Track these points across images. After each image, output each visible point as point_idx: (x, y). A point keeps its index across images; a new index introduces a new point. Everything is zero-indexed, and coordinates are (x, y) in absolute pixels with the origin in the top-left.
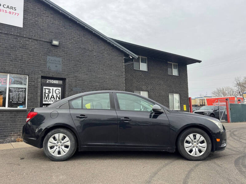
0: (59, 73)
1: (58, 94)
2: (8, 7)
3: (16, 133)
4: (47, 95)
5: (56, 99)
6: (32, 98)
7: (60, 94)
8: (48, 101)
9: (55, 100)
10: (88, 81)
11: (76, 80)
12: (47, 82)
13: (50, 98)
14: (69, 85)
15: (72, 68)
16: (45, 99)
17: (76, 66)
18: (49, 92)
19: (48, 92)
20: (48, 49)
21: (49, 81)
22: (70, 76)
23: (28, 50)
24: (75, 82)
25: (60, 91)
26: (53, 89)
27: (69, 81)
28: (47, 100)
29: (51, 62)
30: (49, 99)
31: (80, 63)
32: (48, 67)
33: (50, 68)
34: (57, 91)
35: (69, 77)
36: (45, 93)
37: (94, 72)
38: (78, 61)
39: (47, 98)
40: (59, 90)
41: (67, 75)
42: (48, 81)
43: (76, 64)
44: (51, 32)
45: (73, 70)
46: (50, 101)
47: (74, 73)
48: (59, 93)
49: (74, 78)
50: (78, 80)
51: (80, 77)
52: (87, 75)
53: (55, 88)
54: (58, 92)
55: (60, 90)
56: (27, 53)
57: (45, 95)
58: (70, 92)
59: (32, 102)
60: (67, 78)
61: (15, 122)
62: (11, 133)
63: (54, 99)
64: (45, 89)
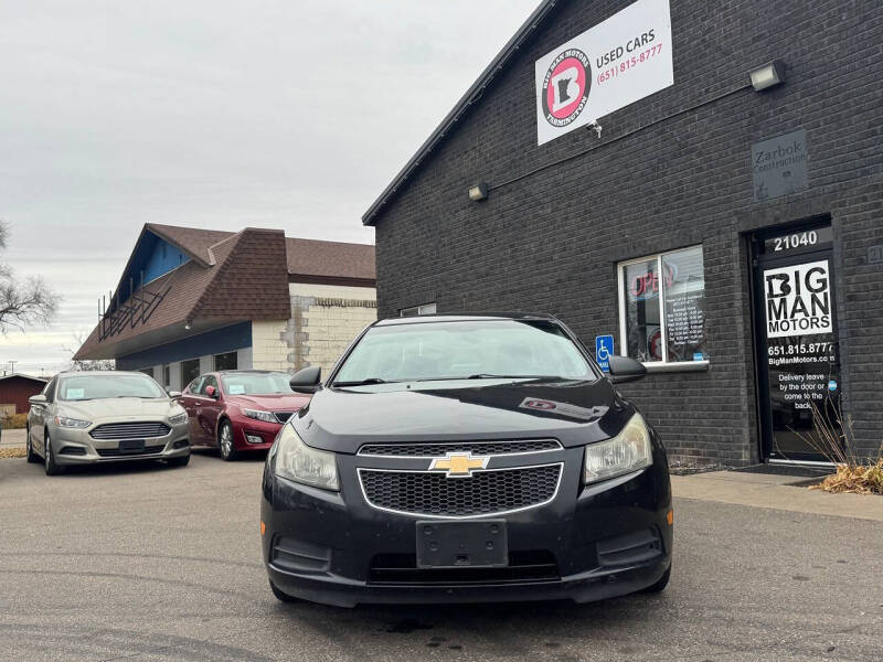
0: (797, 200)
1: (817, 291)
2: (637, 44)
3: (688, 445)
4: (777, 301)
5: (814, 314)
6: (717, 323)
7: (828, 290)
8: (785, 326)
9: (809, 319)
12: (777, 249)
13: (789, 314)
15: (854, 154)
16: (770, 320)
18: (785, 289)
19: (782, 289)
20: (751, 115)
21: (783, 245)
22: (848, 193)
23: (694, 155)
25: (826, 276)
26: (797, 274)
28: (780, 322)
29: (766, 163)
30: (786, 317)
32: (756, 189)
33: (764, 192)
34: (816, 276)
36: (771, 294)
39: (778, 317)
40: (822, 272)
41: (833, 194)
42: (778, 244)
44: (754, 40)
45: (859, 162)
46: (791, 324)
47: (863, 173)
48: (820, 285)
49: (865, 199)
53: (803, 269)
54: (818, 281)
55: (826, 269)
56: (691, 165)
57: (771, 303)
59: (719, 338)
60: (832, 212)
61: (683, 409)
62: (678, 445)
63: (807, 315)
64: (770, 278)
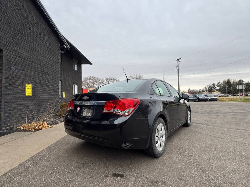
10: (30, 60)
11: (16, 56)
14: (6, 60)
15: (11, 38)
17: (16, 37)
22: (8, 47)
24: (15, 58)
27: (7, 55)
31: (21, 34)
35: (7, 50)
37: (36, 51)
38: (19, 31)
41: (5, 45)
43: (16, 34)
45: (12, 41)
47: (13, 45)
49: (13, 52)
50: (19, 57)
51: (20, 53)
52: (28, 52)
58: (8, 71)
60: (4, 50)
